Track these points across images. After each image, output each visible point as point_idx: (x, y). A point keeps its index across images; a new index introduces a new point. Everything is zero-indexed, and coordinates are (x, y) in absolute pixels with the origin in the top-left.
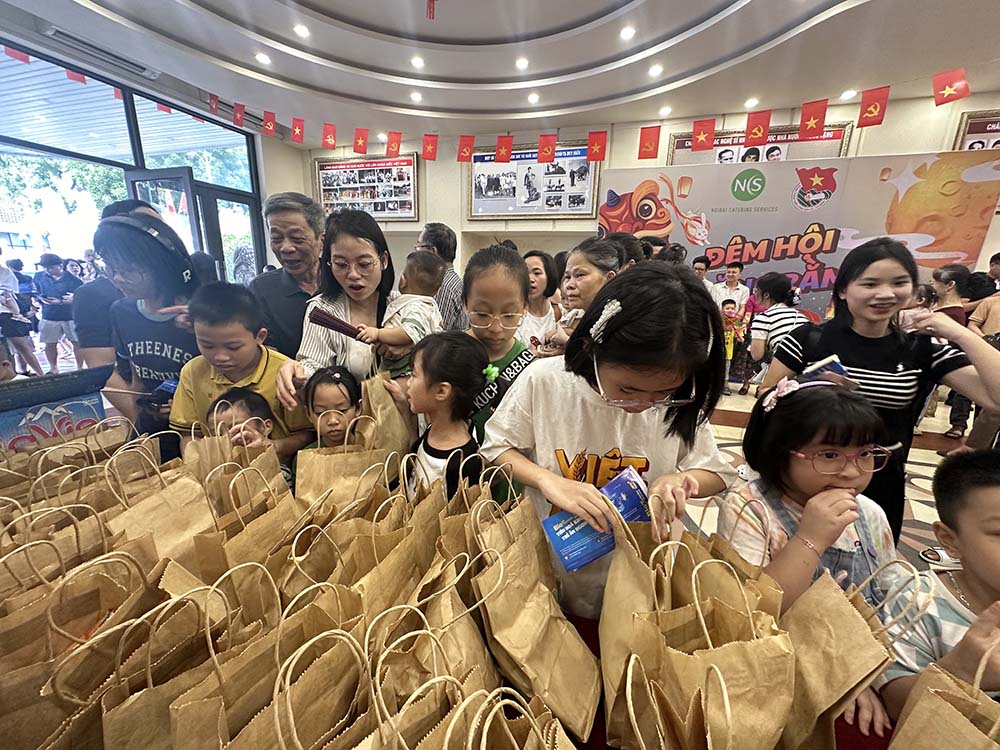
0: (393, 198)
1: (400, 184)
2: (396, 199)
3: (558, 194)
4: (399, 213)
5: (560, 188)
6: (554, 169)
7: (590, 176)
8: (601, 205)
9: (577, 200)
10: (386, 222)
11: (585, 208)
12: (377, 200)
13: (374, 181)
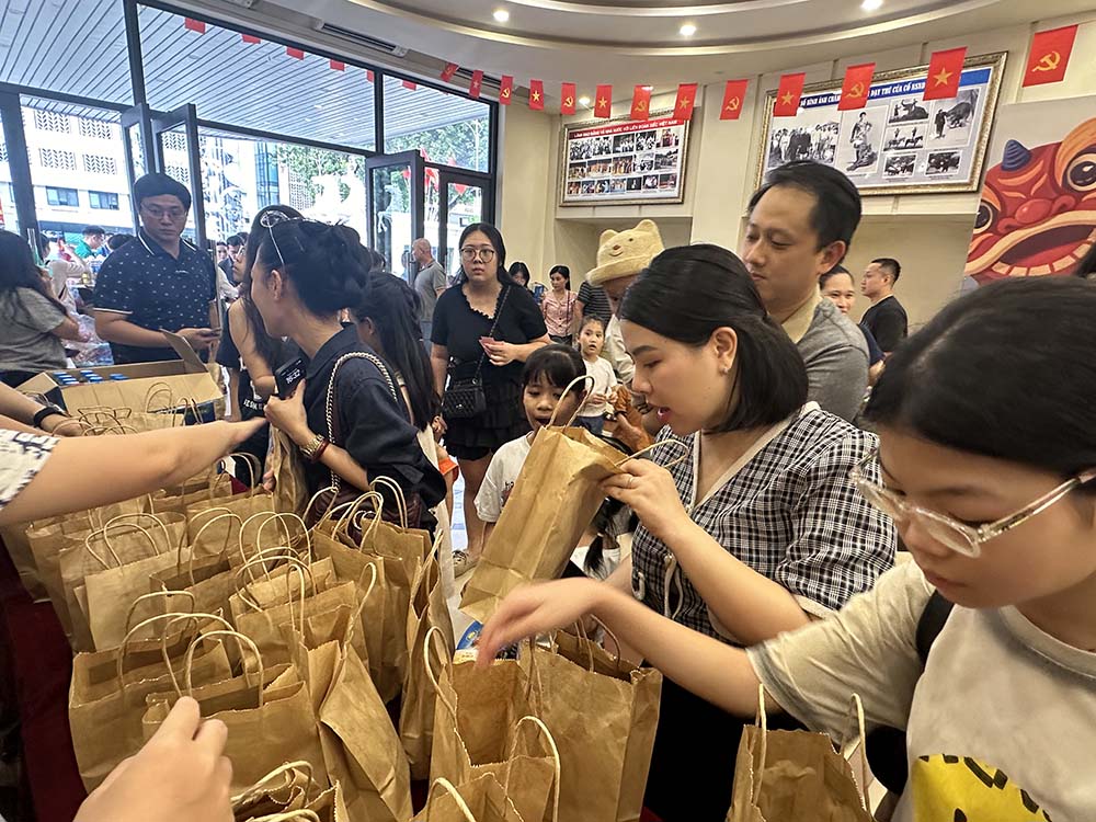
0: (654, 172)
1: (664, 151)
2: (657, 172)
3: (909, 153)
4: (659, 192)
5: (914, 142)
6: (906, 112)
7: (974, 120)
8: (989, 167)
9: (944, 161)
10: (640, 205)
11: (959, 175)
12: (634, 175)
13: (631, 150)
